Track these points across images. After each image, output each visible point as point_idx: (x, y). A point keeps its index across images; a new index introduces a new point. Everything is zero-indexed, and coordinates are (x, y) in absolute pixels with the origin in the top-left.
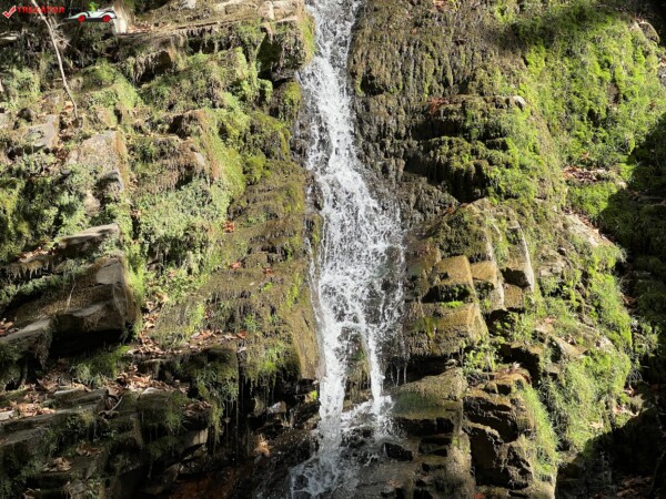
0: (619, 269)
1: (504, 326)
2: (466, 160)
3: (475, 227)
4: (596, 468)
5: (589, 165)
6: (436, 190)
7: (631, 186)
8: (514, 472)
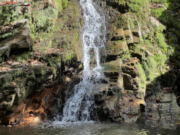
0: (164, 32)
1: (132, 47)
2: (123, 2)
3: (125, 20)
4: (156, 85)
5: (157, 3)
6: (114, 10)
7: (168, 9)
8: (135, 86)
